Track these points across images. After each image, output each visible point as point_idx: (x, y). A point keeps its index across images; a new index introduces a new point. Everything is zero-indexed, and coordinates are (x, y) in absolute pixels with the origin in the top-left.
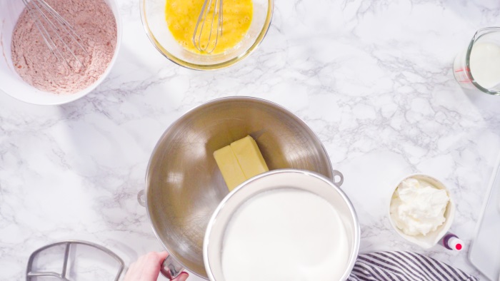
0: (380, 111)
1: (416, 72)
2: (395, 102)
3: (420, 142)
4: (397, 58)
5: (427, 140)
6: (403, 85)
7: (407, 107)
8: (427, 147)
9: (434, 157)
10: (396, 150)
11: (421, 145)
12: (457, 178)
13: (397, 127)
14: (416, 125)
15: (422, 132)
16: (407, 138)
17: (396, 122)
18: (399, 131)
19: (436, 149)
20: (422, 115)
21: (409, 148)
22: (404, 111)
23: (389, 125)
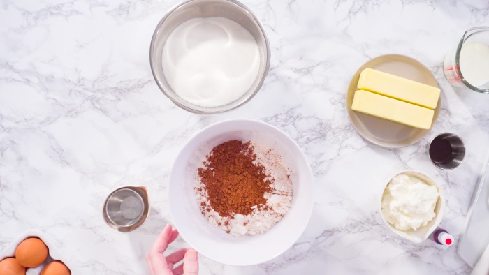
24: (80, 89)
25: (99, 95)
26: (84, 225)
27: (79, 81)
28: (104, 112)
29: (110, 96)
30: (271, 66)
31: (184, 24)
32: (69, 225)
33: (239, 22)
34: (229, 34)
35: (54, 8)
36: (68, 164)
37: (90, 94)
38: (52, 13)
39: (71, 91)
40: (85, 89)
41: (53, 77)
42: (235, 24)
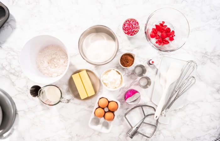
0: (2, 64)
1: (14, 52)
2: (7, 61)
3: (15, 75)
4: (8, 47)
5: (17, 74)
6: (10, 56)
7: (11, 63)
8: (18, 76)
9: (20, 79)
10: (8, 77)
11: (16, 76)
12: (27, 86)
13: (8, 70)
14: (14, 69)
15: (16, 71)
16: (11, 73)
17: (7, 68)
18: (8, 71)
19: (20, 77)
20: (16, 66)
21: (11, 76)
22: (10, 64)
23: (5, 69)
24: (206, 55)
25: (213, 57)
26: (207, 101)
27: (206, 53)
28: (214, 63)
29: (216, 58)
30: (119, 49)
31: (90, 35)
32: (202, 101)
33: (108, 34)
34: (105, 38)
35: (198, 28)
36: (202, 81)
37: (210, 57)
38: (197, 30)
39: (203, 56)
40: (208, 55)
41: (197, 51)
42: (107, 35)
